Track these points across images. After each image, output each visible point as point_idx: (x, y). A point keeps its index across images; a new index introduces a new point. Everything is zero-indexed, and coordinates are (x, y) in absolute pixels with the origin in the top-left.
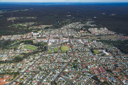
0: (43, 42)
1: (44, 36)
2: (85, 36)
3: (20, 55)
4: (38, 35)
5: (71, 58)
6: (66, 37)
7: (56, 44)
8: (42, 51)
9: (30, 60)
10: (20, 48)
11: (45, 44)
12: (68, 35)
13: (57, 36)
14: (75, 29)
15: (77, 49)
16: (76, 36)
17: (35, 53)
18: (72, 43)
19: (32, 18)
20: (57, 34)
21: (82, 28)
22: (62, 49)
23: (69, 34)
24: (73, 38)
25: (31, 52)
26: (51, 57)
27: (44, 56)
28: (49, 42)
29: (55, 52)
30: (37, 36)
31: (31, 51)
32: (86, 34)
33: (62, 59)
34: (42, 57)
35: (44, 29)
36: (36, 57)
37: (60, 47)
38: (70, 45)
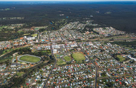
0: (44, 49)
1: (42, 40)
2: (94, 38)
3: (18, 72)
4: (35, 40)
5: (94, 70)
6: (72, 41)
7: (64, 51)
8: (49, 63)
9: (36, 80)
10: (15, 61)
11: (49, 52)
12: (73, 38)
13: (60, 39)
14: (77, 30)
15: (95, 57)
16: (84, 39)
17: (39, 67)
18: (83, 48)
19: (18, 18)
20: (59, 37)
21: (84, 28)
22: (74, 57)
23: (74, 37)
24: (81, 41)
25: (33, 66)
26: (67, 71)
27: (55, 70)
28: (53, 48)
29: (68, 64)
30: (34, 42)
31: (32, 64)
32: (94, 36)
33: (84, 73)
34: (53, 73)
35: (39, 31)
36: (44, 74)
37: (71, 55)
38: (82, 51)
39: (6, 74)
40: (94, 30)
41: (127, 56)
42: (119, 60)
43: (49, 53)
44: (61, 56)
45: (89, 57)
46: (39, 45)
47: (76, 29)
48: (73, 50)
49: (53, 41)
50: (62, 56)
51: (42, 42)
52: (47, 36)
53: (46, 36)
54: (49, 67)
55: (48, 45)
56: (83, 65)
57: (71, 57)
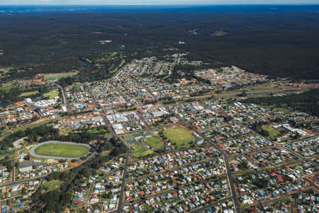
0: (90, 125)
1: (77, 106)
2: (201, 93)
3: (44, 182)
5: (221, 160)
6: (154, 103)
7: (140, 127)
9: (97, 192)
10: (25, 159)
11: (105, 131)
12: (153, 95)
13: (122, 100)
14: (158, 77)
15: (215, 133)
16: (179, 97)
17: (94, 165)
18: (182, 116)
20: (117, 95)
21: (173, 72)
22: (169, 138)
23: (155, 93)
25: (76, 165)
27: (132, 169)
28: (112, 122)
29: (160, 152)
31: (73, 161)
32: (200, 89)
33: (200, 167)
34: (130, 174)
35: (61, 85)
36: (110, 179)
37: (160, 133)
38: (181, 122)
39: (15, 189)
40: (198, 74)
41: (282, 127)
42: (268, 136)
43: (105, 133)
44: (136, 138)
45: (203, 135)
46: (73, 118)
47: (154, 76)
48: (160, 122)
49: (105, 106)
50: (139, 137)
51: (79, 111)
52: (87, 95)
53: (85, 96)
54: (116, 164)
55: (97, 115)
56: (194, 151)
57: (161, 138)
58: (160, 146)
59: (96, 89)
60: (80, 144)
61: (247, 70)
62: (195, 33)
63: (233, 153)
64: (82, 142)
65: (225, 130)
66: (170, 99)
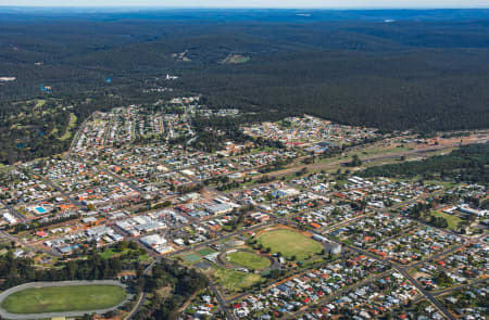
1: (33, 209)
2: (277, 165)
5: (396, 275)
12: (185, 175)
13: (129, 191)
14: (174, 142)
15: (352, 231)
18: (268, 208)
20: (111, 182)
23: (189, 172)
24: (237, 185)
27: (242, 312)
28: (136, 234)
31: (108, 316)
32: (272, 158)
37: (250, 243)
40: (247, 132)
41: (459, 209)
42: (446, 226)
43: (136, 255)
44: (209, 257)
45: (332, 237)
46: (42, 233)
47: (163, 140)
48: (233, 223)
49: (99, 205)
50: (214, 255)
51: (47, 219)
52: (42, 186)
53: (38, 189)
54: (203, 307)
55: (93, 224)
56: (338, 266)
57: (258, 252)
58: (265, 265)
59: (55, 174)
60: (95, 282)
61: (335, 121)
62: (185, 59)
63: (408, 262)
64: (100, 278)
65: (367, 225)
66: (225, 179)
